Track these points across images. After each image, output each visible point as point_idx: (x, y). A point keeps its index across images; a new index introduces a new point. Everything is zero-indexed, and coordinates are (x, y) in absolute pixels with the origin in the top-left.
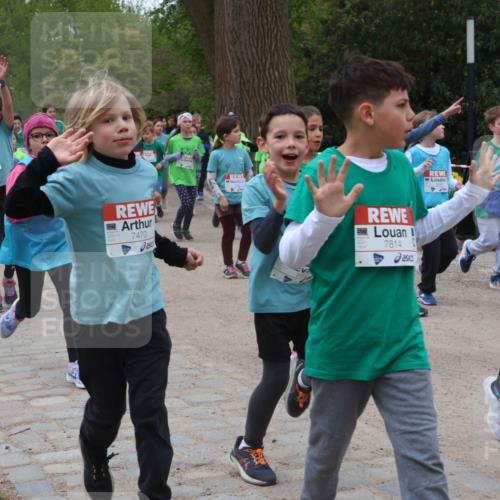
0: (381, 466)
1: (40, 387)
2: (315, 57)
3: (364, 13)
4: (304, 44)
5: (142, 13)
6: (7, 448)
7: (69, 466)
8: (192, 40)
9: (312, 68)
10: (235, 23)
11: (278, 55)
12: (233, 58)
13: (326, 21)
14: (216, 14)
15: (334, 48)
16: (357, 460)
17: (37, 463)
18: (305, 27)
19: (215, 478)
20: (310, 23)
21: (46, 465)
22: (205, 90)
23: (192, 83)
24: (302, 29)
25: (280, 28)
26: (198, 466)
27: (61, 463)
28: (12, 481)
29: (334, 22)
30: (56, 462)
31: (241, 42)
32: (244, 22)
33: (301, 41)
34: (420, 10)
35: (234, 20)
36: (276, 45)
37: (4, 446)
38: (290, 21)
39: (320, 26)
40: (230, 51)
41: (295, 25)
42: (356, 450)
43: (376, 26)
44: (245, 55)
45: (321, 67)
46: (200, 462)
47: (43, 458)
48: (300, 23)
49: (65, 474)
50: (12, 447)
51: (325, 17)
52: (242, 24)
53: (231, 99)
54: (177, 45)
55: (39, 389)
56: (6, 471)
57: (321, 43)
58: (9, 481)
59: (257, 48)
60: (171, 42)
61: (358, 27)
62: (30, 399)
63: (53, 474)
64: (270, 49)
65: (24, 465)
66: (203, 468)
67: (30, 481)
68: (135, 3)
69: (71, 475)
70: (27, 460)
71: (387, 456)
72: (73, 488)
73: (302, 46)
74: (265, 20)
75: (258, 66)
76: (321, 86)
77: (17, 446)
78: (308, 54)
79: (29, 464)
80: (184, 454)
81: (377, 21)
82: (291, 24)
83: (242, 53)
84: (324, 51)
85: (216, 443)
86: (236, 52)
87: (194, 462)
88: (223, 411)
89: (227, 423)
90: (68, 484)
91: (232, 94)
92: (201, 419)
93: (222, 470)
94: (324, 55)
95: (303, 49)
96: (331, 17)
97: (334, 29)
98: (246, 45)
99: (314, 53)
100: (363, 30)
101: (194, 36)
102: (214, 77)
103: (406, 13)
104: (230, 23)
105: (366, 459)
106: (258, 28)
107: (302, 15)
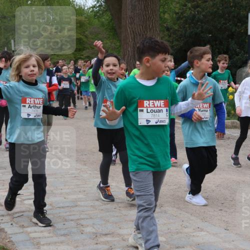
0: (198, 236)
1: (29, 194)
2: (171, 31)
3: (197, 9)
4: (166, 25)
5: (86, 8)
6: (12, 224)
7: (42, 234)
8: (110, 22)
9: (170, 36)
10: (132, 13)
11: (153, 30)
12: (130, 31)
13: (178, 13)
14: (123, 9)
15: (181, 26)
16: (186, 233)
17: (27, 232)
18: (166, 16)
19: (115, 241)
20: (169, 14)
21: (31, 233)
22: (116, 47)
23: (110, 44)
24: (165, 17)
25: (155, 17)
26: (106, 235)
27: (38, 232)
28: (14, 241)
29: (182, 13)
30: (36, 232)
31: (135, 24)
32: (137, 14)
33: (165, 23)
34: (226, 8)
35: (131, 12)
36: (152, 25)
37: (10, 223)
38: (159, 13)
39: (174, 16)
40: (129, 28)
41: (162, 15)
42: (186, 228)
43: (203, 16)
44: (136, 29)
45: (175, 36)
46: (107, 233)
47: (29, 229)
48: (164, 14)
49: (40, 238)
50: (14, 224)
51: (177, 11)
52: (136, 14)
53: (129, 51)
54: (103, 25)
55: (28, 195)
56: (10, 236)
57: (175, 24)
58: (12, 241)
59: (143, 27)
60: (100, 23)
61: (194, 16)
62: (24, 200)
63: (34, 238)
64: (149, 26)
65: (20, 233)
66: (109, 236)
67: (22, 241)
68: (82, 4)
69: (43, 238)
70: (22, 231)
71: (201, 231)
72: (43, 245)
73: (165, 25)
74: (147, 12)
75: (143, 35)
76: (174, 46)
77: (16, 223)
78: (168, 29)
79: (22, 232)
80: (99, 229)
81: (204, 13)
82: (160, 15)
83: (135, 29)
84: (176, 28)
85: (116, 223)
86: (132, 28)
87: (104, 233)
88: (120, 207)
89: (121, 213)
90: (41, 243)
91: (129, 49)
92: (108, 212)
93: (118, 237)
94: (176, 30)
95: (166, 27)
96: (180, 11)
97: (182, 17)
98: (137, 24)
99: (171, 29)
100: (197, 17)
101: (112, 20)
102: (121, 41)
103: (218, 9)
104: (130, 14)
105: (191, 233)
106: (143, 16)
107: (166, 10)
